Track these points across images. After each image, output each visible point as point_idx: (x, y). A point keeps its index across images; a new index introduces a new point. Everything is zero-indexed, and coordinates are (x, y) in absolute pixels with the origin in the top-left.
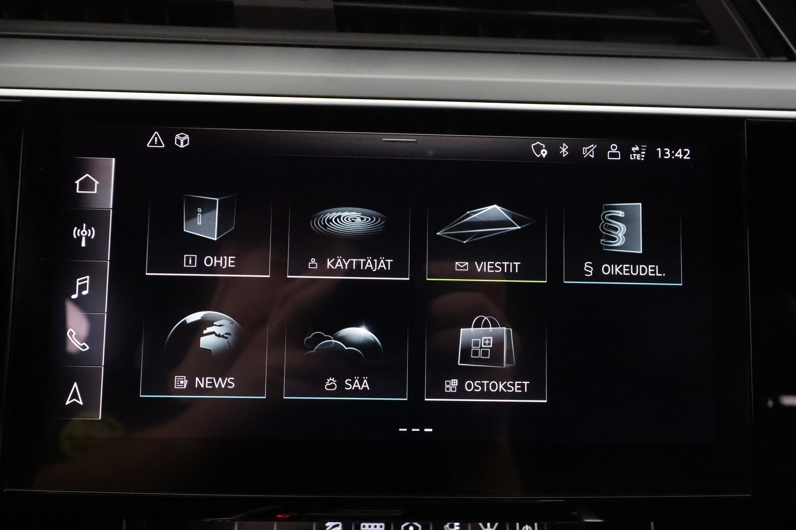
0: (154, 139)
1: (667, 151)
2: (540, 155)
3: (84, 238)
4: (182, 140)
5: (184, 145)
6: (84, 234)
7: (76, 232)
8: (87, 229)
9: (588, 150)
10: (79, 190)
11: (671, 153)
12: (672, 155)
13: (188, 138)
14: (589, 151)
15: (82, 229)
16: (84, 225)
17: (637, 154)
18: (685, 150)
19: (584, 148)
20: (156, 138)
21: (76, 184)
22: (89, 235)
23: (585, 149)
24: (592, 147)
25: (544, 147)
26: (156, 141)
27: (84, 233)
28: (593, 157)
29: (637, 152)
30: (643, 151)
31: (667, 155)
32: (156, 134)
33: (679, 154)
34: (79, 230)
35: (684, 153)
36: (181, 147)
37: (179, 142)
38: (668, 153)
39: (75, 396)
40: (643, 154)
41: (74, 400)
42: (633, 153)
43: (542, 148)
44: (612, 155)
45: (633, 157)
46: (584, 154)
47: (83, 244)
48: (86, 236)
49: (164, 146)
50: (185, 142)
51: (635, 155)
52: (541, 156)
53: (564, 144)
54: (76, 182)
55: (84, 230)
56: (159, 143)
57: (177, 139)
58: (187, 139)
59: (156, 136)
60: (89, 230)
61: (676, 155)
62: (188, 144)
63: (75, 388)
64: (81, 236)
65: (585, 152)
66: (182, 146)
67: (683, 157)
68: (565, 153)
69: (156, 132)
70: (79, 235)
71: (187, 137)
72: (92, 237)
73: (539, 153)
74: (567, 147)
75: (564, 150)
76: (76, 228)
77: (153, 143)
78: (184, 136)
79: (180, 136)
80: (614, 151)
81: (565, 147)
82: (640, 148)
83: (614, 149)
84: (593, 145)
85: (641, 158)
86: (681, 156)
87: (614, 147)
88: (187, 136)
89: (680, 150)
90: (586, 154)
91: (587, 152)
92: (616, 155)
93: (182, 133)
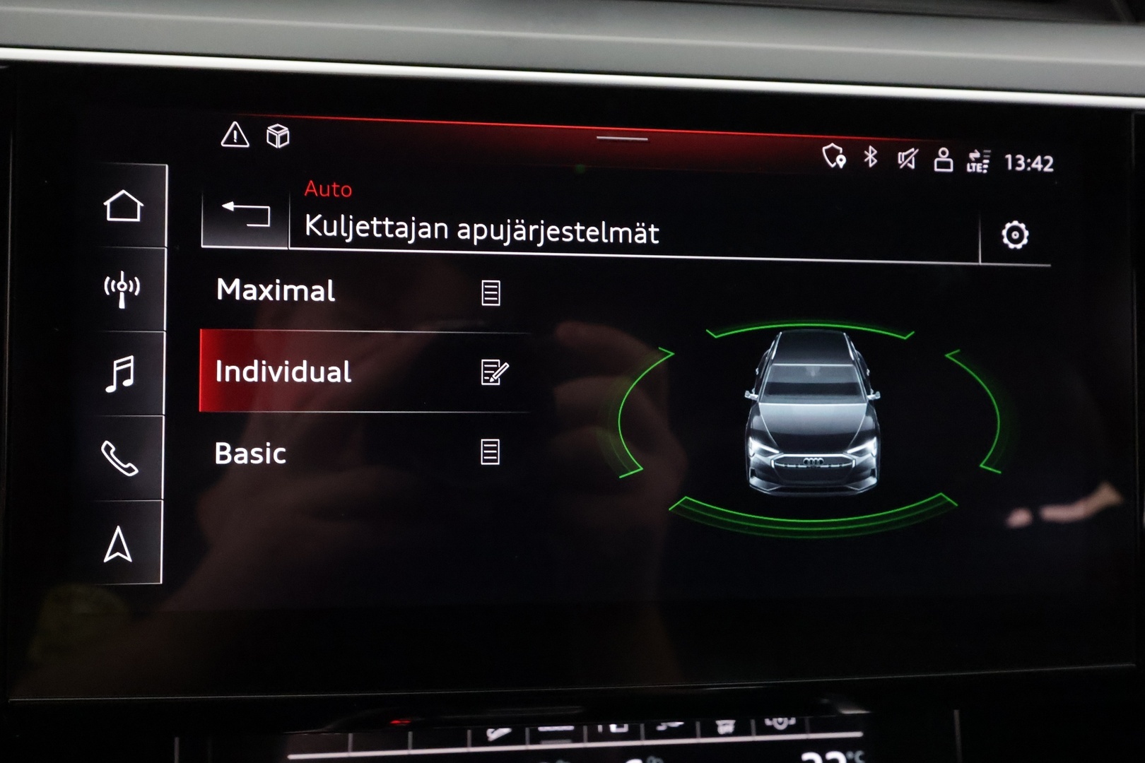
0: (232, 134)
1: (1019, 159)
2: (835, 164)
3: (122, 296)
4: (278, 134)
5: (281, 143)
6: (122, 288)
7: (108, 285)
8: (126, 281)
9: (906, 157)
10: (111, 217)
11: (1025, 162)
12: (1028, 165)
13: (288, 132)
14: (907, 159)
15: (118, 280)
16: (122, 273)
17: (978, 165)
18: (1047, 157)
19: (900, 154)
20: (235, 132)
21: (106, 206)
22: (131, 290)
23: (901, 156)
24: (912, 153)
25: (841, 152)
26: (235, 137)
27: (122, 286)
28: (913, 166)
29: (978, 161)
30: (986, 159)
31: (1020, 166)
32: (236, 125)
33: (1037, 164)
34: (113, 282)
35: (1045, 163)
36: (276, 146)
37: (273, 138)
38: (1022, 162)
39: (118, 547)
40: (986, 164)
41: (118, 554)
42: (971, 161)
43: (837, 153)
44: (941, 165)
45: (971, 167)
46: (900, 162)
47: (122, 305)
48: (126, 292)
49: (248, 146)
50: (283, 139)
51: (974, 165)
52: (837, 165)
53: (871, 148)
54: (105, 204)
55: (122, 282)
56: (241, 141)
57: (270, 134)
58: (286, 135)
59: (235, 128)
60: (130, 282)
61: (1034, 165)
62: (288, 142)
63: (118, 536)
64: (118, 292)
65: (901, 160)
66: (278, 145)
67: (1042, 169)
68: (872, 161)
69: (235, 123)
70: (113, 290)
71: (286, 131)
72: (136, 293)
73: (833, 161)
74: (876, 152)
75: (871, 157)
76: (108, 279)
77: (230, 140)
78: (281, 129)
79: (274, 129)
80: (944, 158)
81: (872, 152)
82: (982, 154)
83: (944, 155)
84: (913, 150)
85: (983, 169)
86: (1040, 167)
87: (944, 153)
88: (286, 129)
89: (1039, 158)
90: (903, 163)
91: (905, 160)
92: (946, 165)
93: (278, 125)
